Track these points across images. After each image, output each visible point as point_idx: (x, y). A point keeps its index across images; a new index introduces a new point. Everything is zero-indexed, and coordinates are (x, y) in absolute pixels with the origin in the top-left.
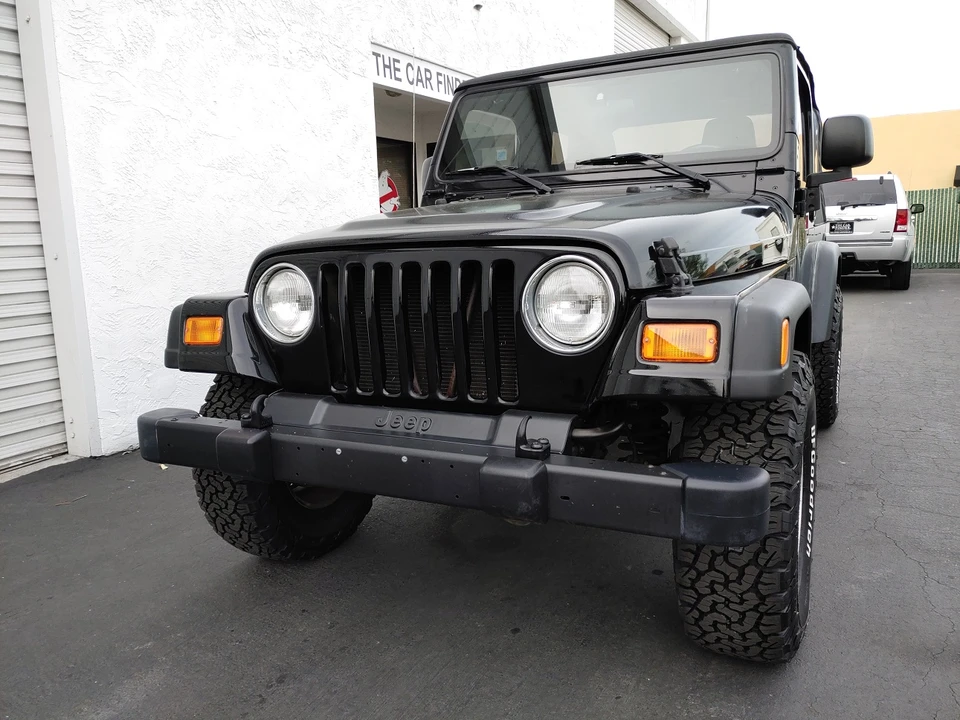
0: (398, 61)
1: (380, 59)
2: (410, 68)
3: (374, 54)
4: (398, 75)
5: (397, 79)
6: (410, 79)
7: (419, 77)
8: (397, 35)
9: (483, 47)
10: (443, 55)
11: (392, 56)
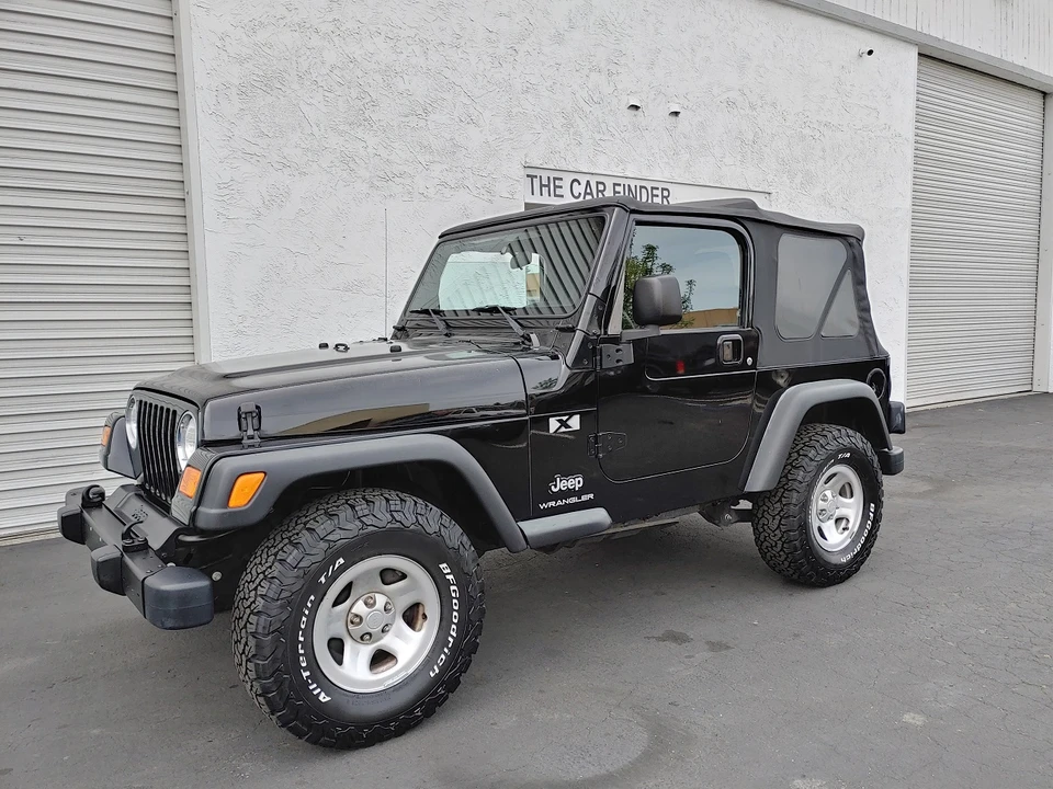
0: (560, 179)
1: (536, 181)
2: (575, 184)
4: (558, 191)
5: (556, 196)
6: (576, 195)
7: (588, 191)
8: (558, 155)
9: (683, 151)
10: (622, 166)
11: (553, 175)
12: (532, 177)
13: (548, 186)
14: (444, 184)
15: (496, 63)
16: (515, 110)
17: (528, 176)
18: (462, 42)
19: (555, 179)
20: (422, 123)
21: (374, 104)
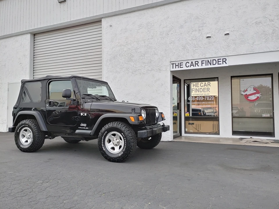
6: (187, 66)
7: (192, 64)
8: (181, 57)
9: (232, 45)
10: (204, 55)
11: (179, 62)
12: (173, 64)
13: (178, 65)
14: (148, 70)
15: (163, 39)
16: (167, 49)
17: (172, 64)
18: (154, 37)
19: (180, 63)
20: (143, 58)
21: (133, 56)
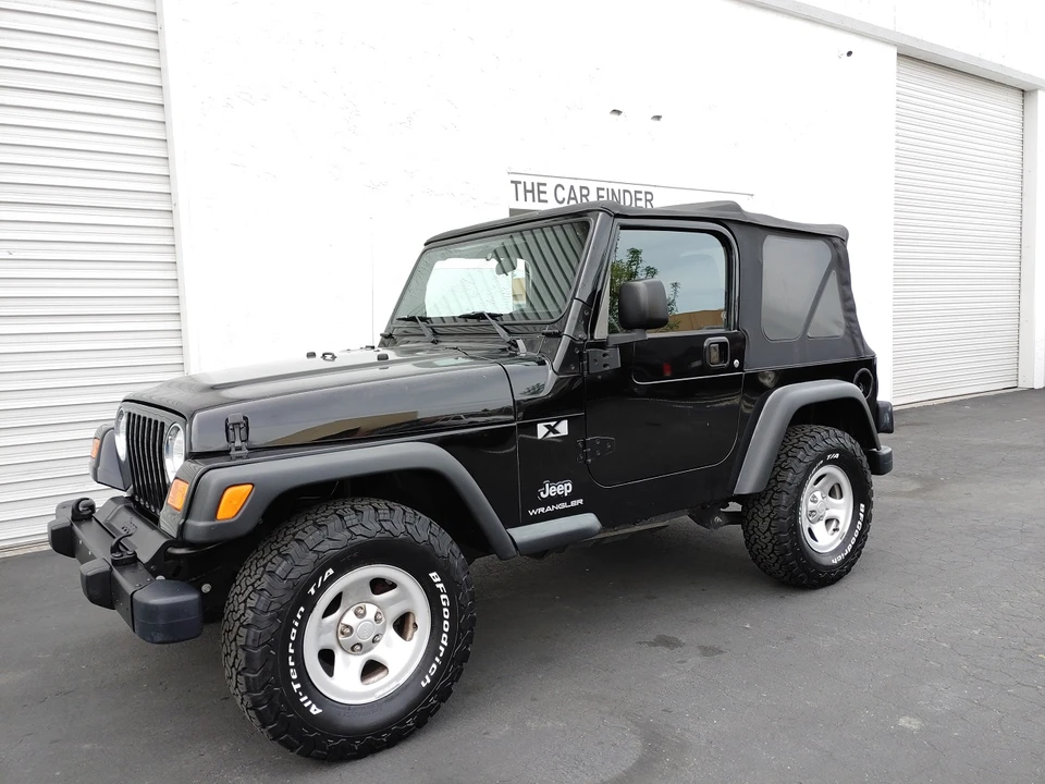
0: (545, 184)
1: (521, 187)
2: (559, 189)
3: (512, 182)
4: (543, 197)
5: (540, 201)
